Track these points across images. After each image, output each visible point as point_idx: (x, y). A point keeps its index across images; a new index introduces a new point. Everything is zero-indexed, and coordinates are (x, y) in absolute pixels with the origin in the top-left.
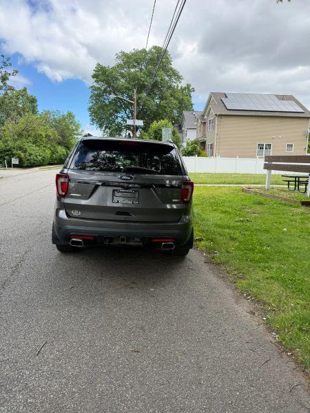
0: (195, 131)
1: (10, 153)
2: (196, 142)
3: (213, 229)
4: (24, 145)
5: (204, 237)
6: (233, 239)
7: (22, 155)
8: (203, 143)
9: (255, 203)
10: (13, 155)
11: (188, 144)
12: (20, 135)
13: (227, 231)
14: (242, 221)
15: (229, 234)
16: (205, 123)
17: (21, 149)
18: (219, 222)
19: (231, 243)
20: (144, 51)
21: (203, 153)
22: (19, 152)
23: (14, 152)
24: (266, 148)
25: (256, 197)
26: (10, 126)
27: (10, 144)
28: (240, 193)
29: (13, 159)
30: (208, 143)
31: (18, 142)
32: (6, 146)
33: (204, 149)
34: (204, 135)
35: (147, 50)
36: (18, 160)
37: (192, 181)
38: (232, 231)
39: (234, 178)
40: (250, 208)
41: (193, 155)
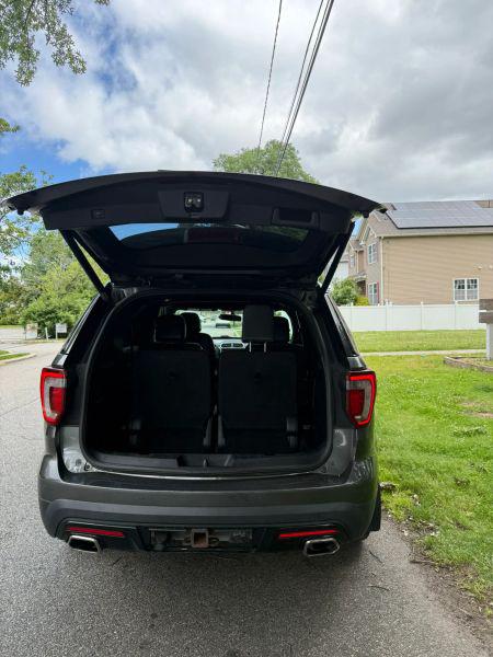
0: (347, 265)
1: (53, 315)
2: (347, 283)
3: (411, 456)
4: (76, 303)
5: (395, 480)
6: (461, 484)
7: (72, 317)
8: (362, 284)
9: (477, 389)
10: (59, 319)
11: (336, 287)
12: (70, 288)
13: (443, 461)
14: (468, 434)
15: (449, 470)
16: (361, 252)
17: (70, 308)
18: (420, 439)
19: (462, 497)
20: (258, 150)
21: (362, 299)
22: (67, 314)
23: (61, 314)
24: (469, 287)
25: (474, 375)
26: (54, 274)
27: (55, 301)
28: (441, 368)
29: (58, 325)
30: (370, 284)
31: (66, 299)
32: (48, 306)
33: (363, 292)
34: (362, 271)
35: (263, 147)
36: (65, 326)
37: (370, 368)
38: (453, 462)
39: (421, 338)
40: (471, 400)
41: (345, 303)
